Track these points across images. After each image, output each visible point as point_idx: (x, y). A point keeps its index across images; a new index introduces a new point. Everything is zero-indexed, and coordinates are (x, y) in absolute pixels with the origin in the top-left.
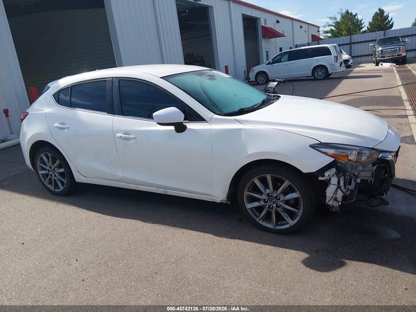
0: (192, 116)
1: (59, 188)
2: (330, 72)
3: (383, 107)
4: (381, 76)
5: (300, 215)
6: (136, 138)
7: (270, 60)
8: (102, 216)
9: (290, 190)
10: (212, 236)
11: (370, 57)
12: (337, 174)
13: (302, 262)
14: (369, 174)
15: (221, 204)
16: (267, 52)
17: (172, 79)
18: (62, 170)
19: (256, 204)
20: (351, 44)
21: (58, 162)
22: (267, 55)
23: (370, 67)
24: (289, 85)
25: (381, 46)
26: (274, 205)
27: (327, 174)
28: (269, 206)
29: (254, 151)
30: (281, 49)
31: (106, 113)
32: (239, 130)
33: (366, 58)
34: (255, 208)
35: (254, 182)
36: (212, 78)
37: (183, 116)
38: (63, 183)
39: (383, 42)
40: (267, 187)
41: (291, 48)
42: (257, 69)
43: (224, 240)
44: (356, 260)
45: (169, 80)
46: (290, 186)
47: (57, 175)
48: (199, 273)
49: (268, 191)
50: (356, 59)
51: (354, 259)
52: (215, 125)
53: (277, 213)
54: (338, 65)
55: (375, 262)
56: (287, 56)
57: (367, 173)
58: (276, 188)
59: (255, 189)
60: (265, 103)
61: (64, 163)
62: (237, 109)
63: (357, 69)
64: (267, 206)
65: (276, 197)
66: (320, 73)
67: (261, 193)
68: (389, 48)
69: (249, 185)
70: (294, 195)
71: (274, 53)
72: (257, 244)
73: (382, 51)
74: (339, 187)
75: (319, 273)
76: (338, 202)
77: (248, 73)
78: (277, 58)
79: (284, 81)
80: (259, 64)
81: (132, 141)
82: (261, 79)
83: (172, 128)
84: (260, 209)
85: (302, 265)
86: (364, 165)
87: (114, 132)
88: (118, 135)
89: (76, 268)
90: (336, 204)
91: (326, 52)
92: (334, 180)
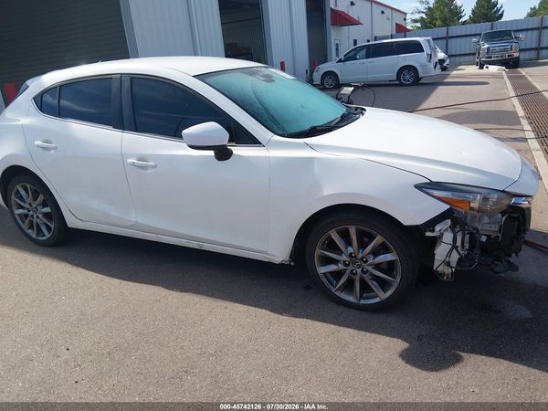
0: (240, 136)
1: (44, 235)
2: (421, 75)
3: (495, 126)
4: (487, 83)
5: (396, 285)
6: (156, 167)
7: (342, 56)
8: (107, 279)
9: (383, 249)
10: (268, 312)
11: (472, 57)
12: (452, 228)
13: (400, 356)
14: (495, 228)
15: (281, 265)
16: (337, 44)
17: (211, 79)
18: (47, 210)
19: (333, 268)
20: (447, 38)
21: (41, 198)
22: (337, 49)
23: (472, 70)
24: (369, 92)
25: (487, 42)
26: (359, 270)
27: (438, 228)
28: (352, 271)
29: (333, 192)
30: (355, 42)
31: (111, 128)
32: (311, 160)
33: (467, 58)
34: (330, 273)
35: (330, 236)
36: (269, 79)
37: (227, 135)
38: (49, 229)
39: (491, 37)
40: (349, 243)
41: (369, 41)
42: (324, 68)
43: (285, 318)
44: (476, 353)
45: (207, 80)
46: (383, 243)
47: (40, 216)
48: (250, 372)
49: (350, 250)
50: (453, 59)
51: (472, 351)
52: (275, 151)
53: (362, 281)
54: (432, 66)
55: (503, 357)
56: (364, 52)
57: (493, 226)
58: (362, 246)
59: (332, 246)
60: (345, 120)
61: (50, 200)
62: (306, 127)
63: (455, 72)
64: (348, 272)
65: (362, 259)
66: (407, 76)
67: (339, 252)
68: (498, 45)
69: (322, 239)
70: (389, 257)
71: (347, 47)
72: (333, 326)
73: (488, 48)
74: (454, 247)
75: (425, 373)
76: (451, 267)
77: (312, 72)
78: (351, 55)
79: (363, 86)
80: (325, 61)
81: (150, 171)
82: (329, 81)
83: (211, 153)
84: (338, 275)
85: (400, 360)
86: (490, 215)
87: (123, 157)
88: (130, 161)
89: (66, 362)
90: (448, 271)
91: (416, 47)
92: (448, 237)
